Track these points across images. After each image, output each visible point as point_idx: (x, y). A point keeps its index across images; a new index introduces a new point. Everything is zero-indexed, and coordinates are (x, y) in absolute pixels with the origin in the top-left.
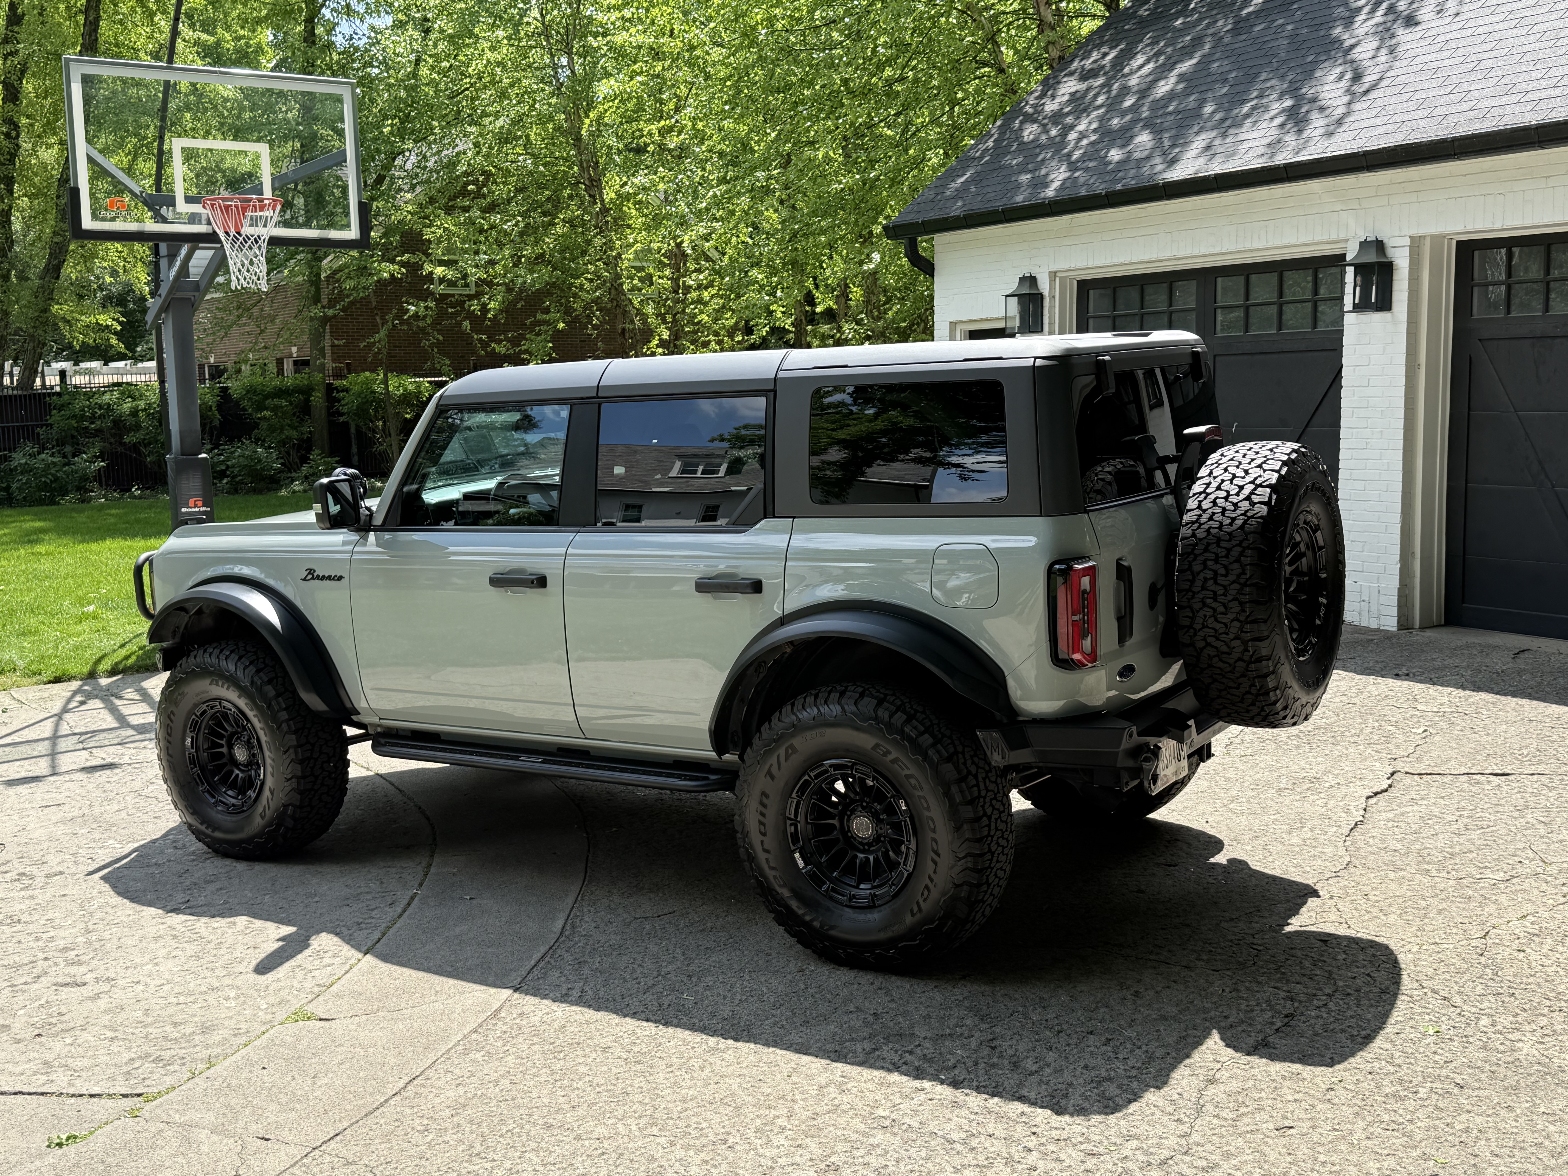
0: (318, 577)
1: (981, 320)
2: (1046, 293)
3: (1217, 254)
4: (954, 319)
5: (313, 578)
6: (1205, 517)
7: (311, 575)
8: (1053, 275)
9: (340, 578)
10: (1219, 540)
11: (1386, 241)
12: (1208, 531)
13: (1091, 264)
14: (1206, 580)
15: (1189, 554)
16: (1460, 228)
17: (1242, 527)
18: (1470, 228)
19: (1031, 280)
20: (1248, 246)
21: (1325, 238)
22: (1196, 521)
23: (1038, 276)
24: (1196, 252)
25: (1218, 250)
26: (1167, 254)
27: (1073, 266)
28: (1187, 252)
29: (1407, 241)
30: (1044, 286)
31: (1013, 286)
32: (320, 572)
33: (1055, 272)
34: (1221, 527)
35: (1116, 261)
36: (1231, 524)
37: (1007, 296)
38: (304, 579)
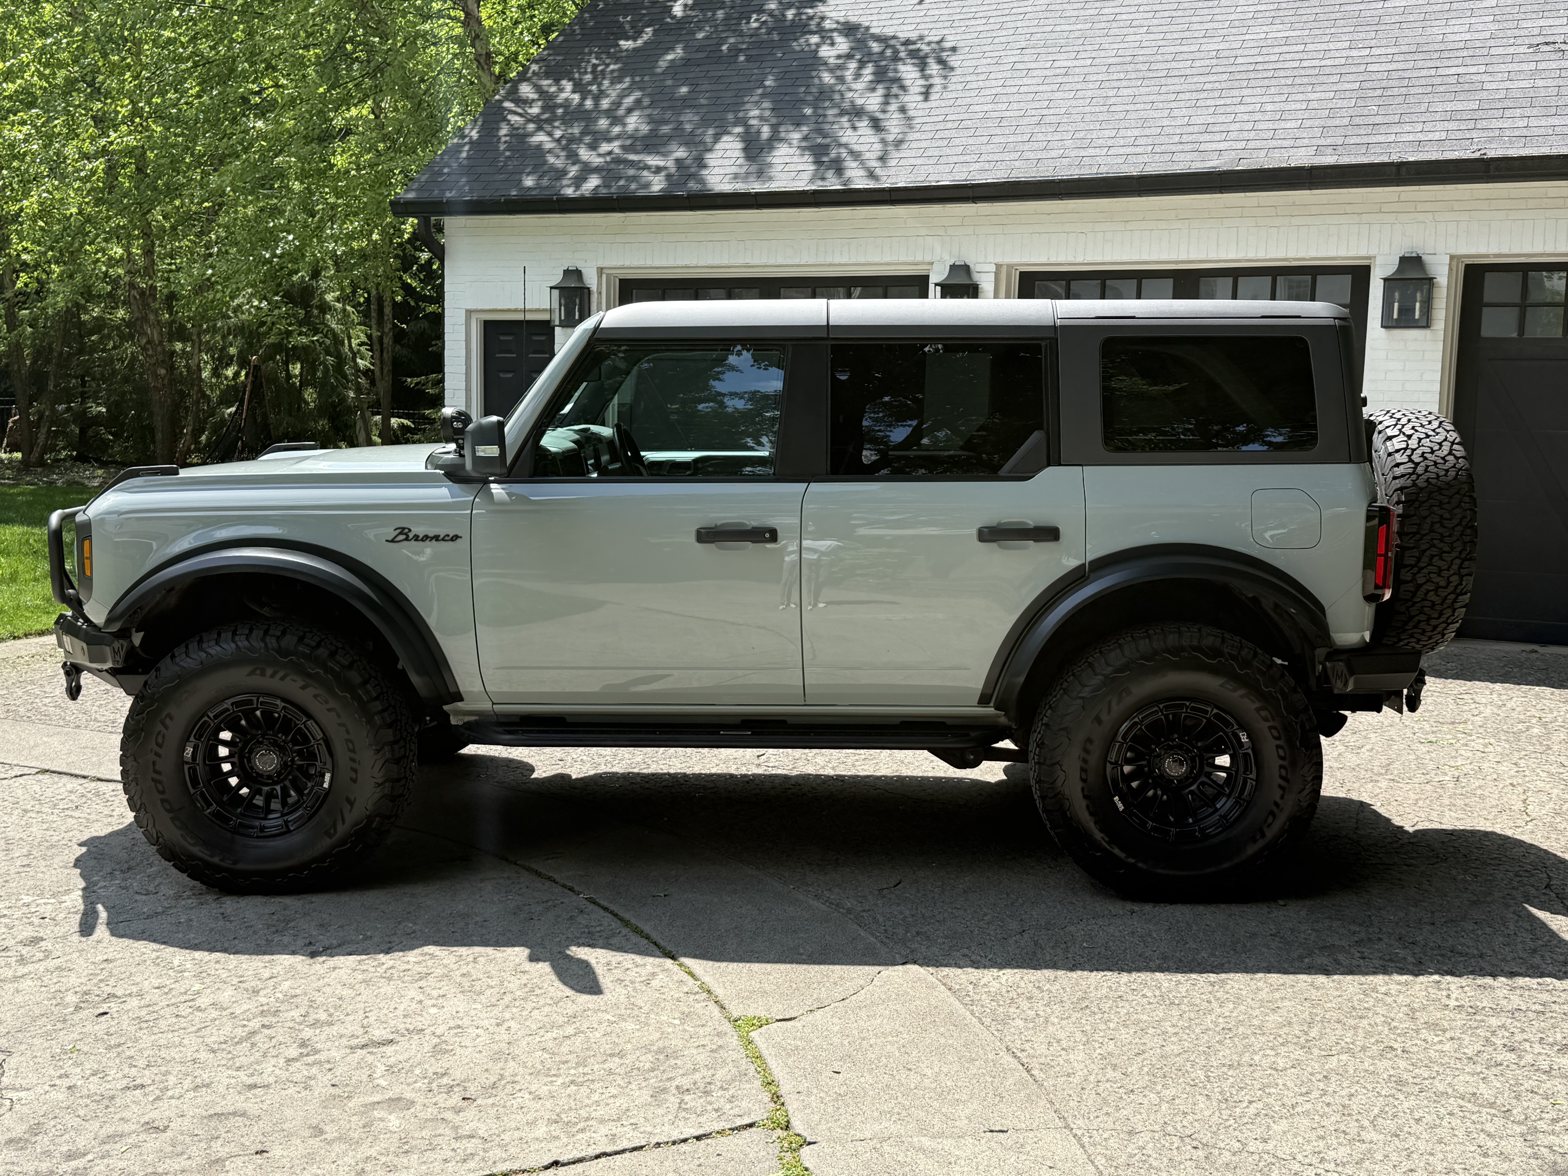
0: (416, 538)
1: (509, 310)
2: (594, 288)
3: (797, 266)
4: (469, 308)
5: (407, 539)
6: (1420, 470)
7: (404, 534)
8: (600, 271)
9: (456, 538)
10: (1440, 489)
11: (972, 266)
12: (1427, 480)
13: (649, 263)
14: (1433, 523)
15: (1413, 501)
16: (1025, 260)
17: (1455, 478)
18: (1053, 260)
19: (574, 274)
20: (829, 260)
21: (910, 259)
22: (1413, 473)
23: (583, 271)
24: (772, 262)
25: (796, 261)
26: (740, 261)
27: (627, 264)
28: (764, 261)
29: (993, 268)
30: (591, 280)
31: (557, 278)
32: (418, 530)
33: (602, 269)
34: (1438, 476)
35: (680, 263)
36: (1446, 475)
37: (551, 288)
38: (393, 541)
